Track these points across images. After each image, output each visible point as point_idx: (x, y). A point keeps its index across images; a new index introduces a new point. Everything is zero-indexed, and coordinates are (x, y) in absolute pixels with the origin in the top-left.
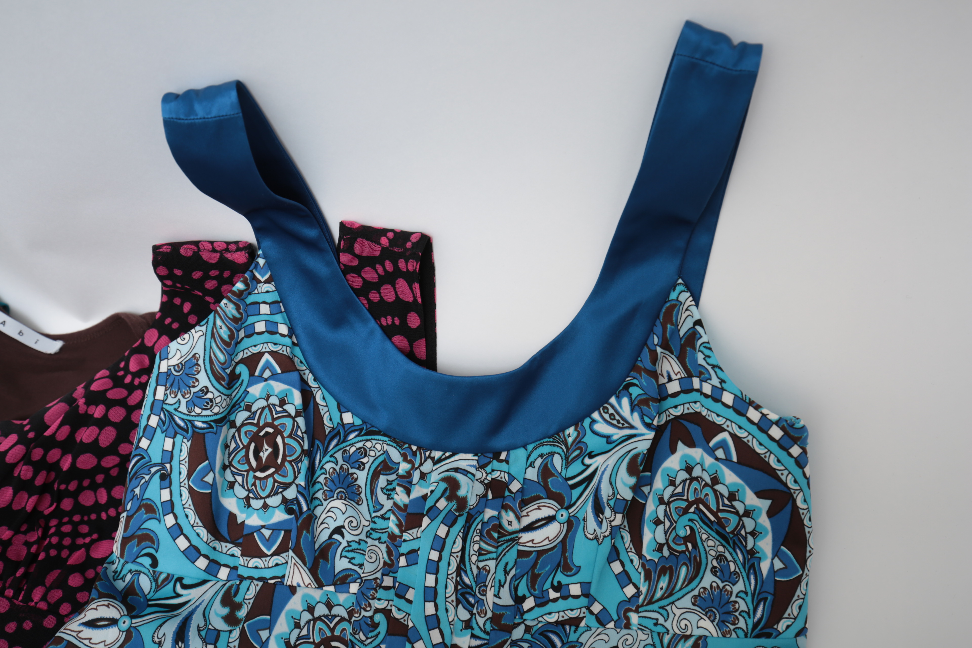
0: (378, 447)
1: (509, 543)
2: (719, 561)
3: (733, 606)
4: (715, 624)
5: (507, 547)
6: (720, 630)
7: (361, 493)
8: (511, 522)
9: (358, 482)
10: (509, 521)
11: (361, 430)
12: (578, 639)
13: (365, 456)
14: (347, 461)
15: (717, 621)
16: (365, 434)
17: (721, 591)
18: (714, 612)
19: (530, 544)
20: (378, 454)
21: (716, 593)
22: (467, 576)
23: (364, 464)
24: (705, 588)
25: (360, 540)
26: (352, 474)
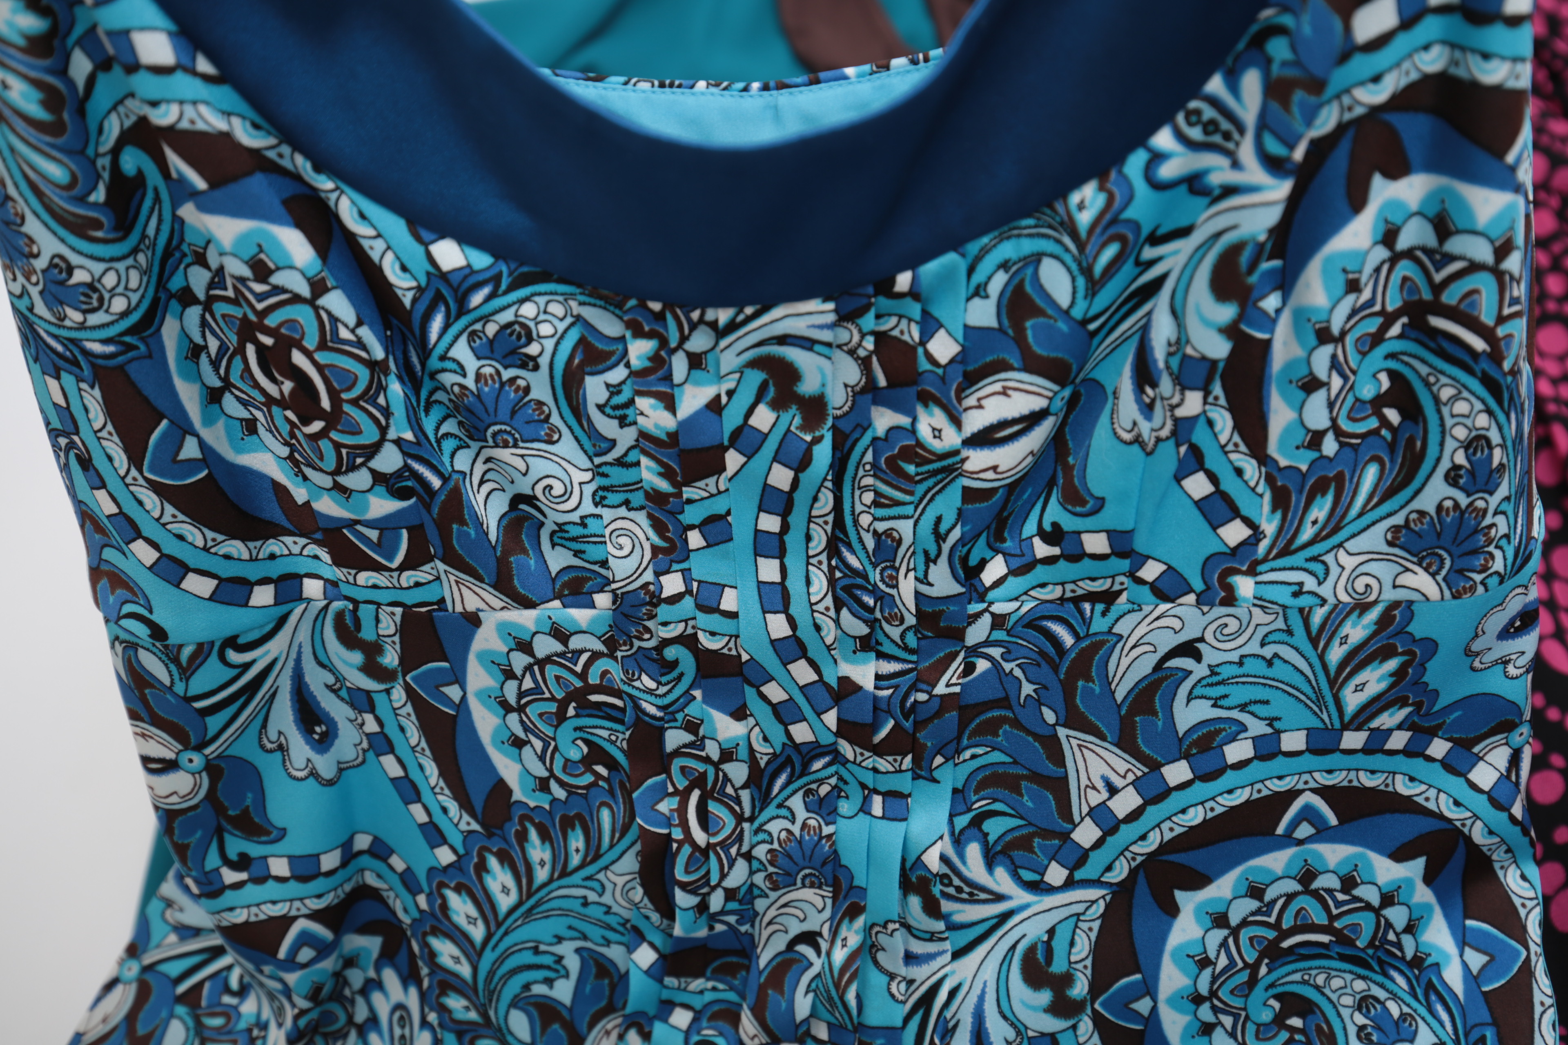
0: (557, 309)
1: (939, 477)
2: (1471, 451)
3: (1485, 535)
4: (1439, 578)
5: (936, 484)
6: (1450, 588)
7: (549, 416)
8: (940, 431)
9: (533, 395)
10: (934, 429)
11: (496, 279)
12: (1111, 628)
13: (530, 340)
14: (489, 354)
15: (1444, 572)
16: (510, 289)
17: (1462, 513)
18: (1440, 556)
19: (990, 475)
20: (561, 326)
21: (1449, 520)
22: (853, 552)
23: (534, 359)
24: (1422, 514)
25: (582, 518)
26: (513, 380)
